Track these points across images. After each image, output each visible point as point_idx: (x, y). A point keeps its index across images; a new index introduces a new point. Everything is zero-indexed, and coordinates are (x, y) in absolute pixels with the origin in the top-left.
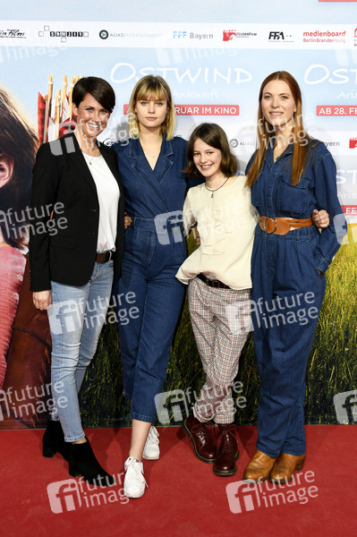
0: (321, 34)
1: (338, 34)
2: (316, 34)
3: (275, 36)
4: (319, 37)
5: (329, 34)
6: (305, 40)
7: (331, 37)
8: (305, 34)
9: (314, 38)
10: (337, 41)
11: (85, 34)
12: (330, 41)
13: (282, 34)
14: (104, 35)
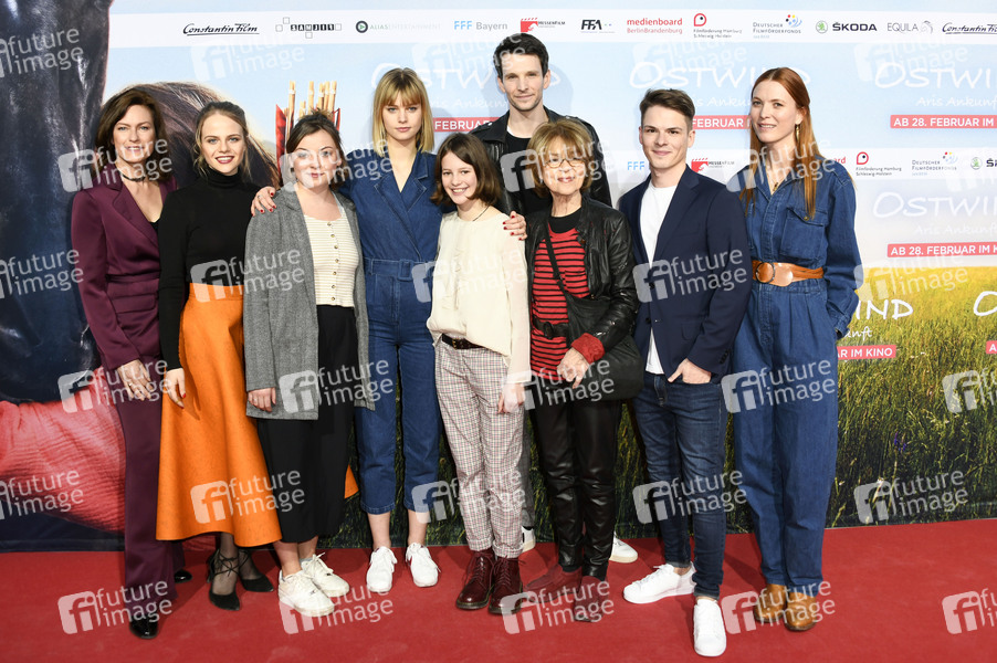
0: (650, 22)
1: (672, 23)
2: (644, 22)
3: (590, 25)
4: (648, 26)
5: (660, 22)
6: (629, 30)
7: (663, 27)
8: (629, 22)
9: (640, 27)
10: (670, 31)
11: (337, 27)
12: (662, 31)
13: (598, 22)
14: (362, 27)
